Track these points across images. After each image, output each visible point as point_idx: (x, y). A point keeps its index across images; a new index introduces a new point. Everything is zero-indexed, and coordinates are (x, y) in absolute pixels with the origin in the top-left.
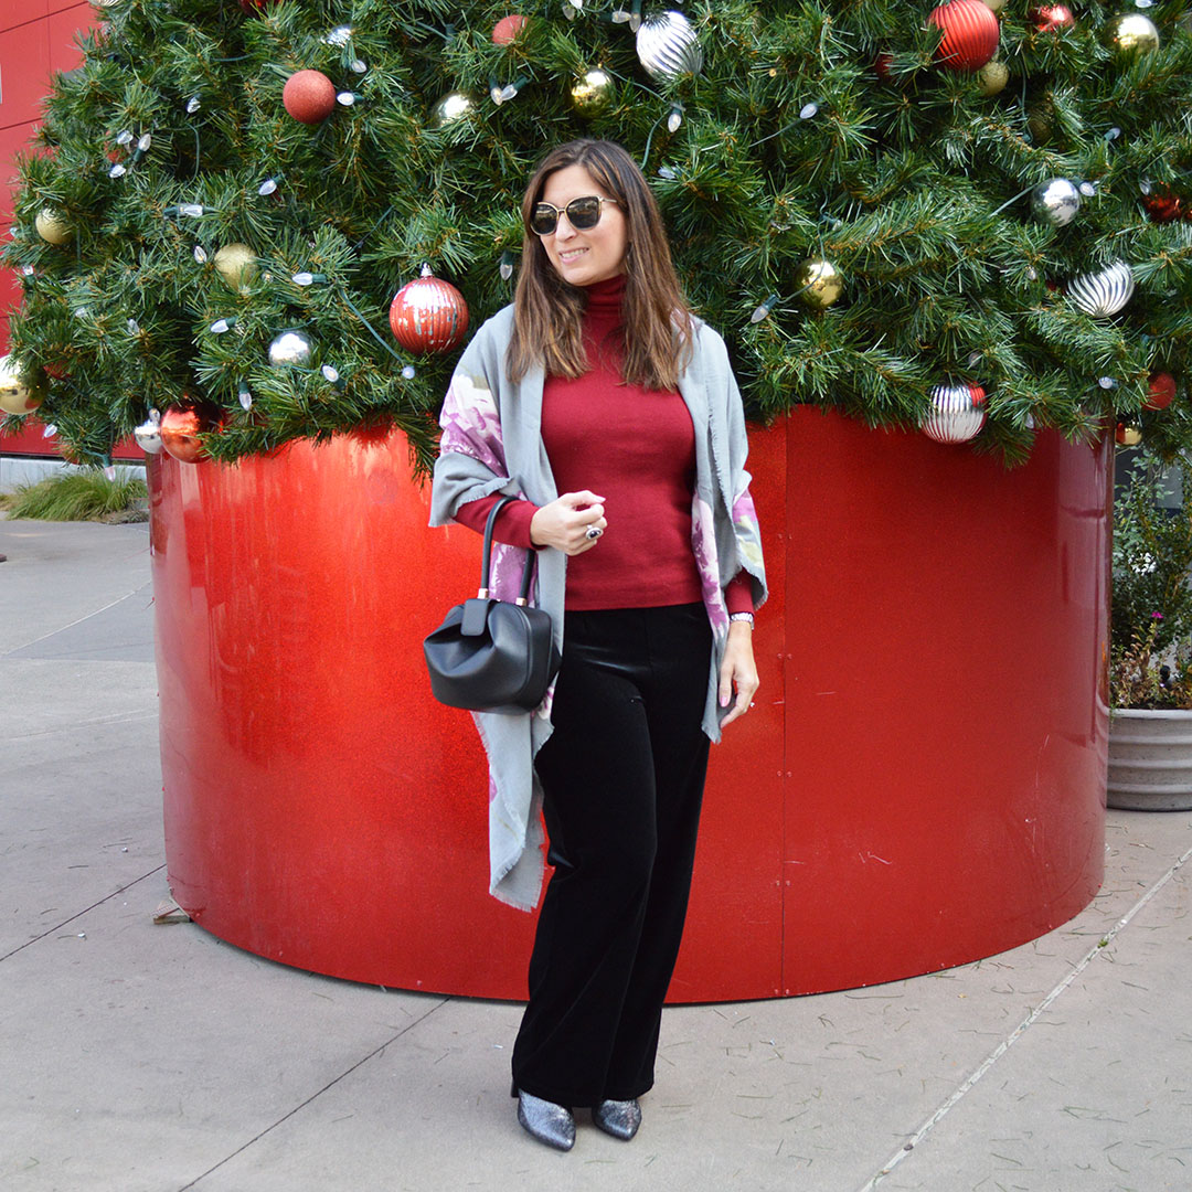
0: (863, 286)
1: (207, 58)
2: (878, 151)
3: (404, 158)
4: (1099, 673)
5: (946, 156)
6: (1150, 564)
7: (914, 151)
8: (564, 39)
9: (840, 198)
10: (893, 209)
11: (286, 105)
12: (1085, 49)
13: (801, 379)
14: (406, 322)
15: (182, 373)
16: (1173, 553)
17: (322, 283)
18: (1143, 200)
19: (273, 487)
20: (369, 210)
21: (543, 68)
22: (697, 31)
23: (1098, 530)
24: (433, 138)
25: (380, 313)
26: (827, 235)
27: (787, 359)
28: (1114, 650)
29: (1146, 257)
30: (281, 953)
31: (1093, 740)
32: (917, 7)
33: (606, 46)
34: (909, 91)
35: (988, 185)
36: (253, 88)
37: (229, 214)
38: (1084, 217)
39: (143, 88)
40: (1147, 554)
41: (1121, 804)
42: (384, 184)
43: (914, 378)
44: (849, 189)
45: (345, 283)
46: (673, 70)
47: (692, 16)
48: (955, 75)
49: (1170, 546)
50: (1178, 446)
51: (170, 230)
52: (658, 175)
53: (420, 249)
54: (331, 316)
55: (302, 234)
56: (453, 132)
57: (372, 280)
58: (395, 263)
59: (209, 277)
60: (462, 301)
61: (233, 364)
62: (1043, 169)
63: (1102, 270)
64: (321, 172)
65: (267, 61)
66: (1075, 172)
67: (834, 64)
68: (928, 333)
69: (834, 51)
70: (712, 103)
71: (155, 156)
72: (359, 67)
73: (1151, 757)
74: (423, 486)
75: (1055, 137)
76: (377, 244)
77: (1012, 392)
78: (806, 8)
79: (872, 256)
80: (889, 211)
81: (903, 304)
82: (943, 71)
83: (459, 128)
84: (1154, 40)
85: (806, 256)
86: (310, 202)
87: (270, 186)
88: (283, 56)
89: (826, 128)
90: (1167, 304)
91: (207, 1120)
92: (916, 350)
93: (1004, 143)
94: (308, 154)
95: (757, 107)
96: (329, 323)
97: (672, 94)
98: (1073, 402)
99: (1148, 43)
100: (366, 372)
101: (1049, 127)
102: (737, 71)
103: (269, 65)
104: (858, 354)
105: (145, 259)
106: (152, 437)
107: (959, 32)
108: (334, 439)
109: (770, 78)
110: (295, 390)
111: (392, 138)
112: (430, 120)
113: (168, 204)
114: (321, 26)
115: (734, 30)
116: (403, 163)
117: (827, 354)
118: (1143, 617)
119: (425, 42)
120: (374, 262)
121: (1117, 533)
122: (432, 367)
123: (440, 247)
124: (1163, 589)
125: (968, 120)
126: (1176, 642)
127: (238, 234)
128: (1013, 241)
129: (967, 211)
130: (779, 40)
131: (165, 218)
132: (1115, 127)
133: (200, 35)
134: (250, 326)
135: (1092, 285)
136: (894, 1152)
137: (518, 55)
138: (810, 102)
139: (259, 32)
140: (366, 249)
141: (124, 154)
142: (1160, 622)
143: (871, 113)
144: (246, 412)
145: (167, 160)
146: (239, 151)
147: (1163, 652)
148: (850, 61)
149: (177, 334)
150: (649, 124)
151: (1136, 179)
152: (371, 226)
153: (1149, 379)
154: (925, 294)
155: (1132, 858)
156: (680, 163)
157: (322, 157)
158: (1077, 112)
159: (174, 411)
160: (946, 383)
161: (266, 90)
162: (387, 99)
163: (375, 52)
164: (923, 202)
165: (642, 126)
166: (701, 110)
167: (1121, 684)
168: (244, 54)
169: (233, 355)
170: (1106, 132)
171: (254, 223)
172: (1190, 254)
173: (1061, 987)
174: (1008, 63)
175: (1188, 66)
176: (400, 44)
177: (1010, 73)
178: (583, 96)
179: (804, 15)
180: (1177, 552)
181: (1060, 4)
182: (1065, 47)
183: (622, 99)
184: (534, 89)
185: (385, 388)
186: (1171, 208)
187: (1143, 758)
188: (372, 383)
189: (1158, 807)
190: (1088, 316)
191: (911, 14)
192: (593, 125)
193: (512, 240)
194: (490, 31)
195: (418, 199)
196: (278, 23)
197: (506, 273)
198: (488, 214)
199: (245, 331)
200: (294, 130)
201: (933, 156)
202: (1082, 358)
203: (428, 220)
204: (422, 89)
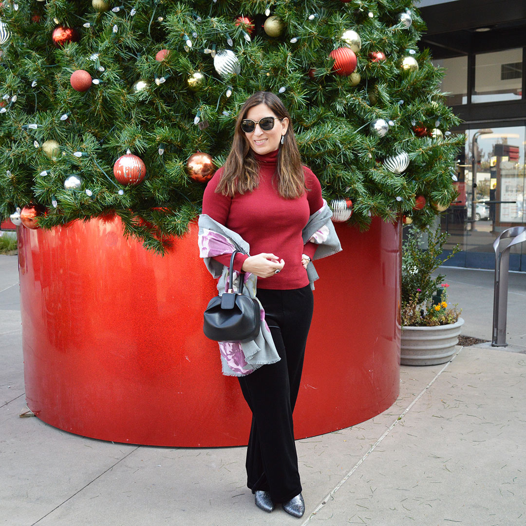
0: (304, 159)
1: (40, 65)
2: (310, 107)
3: (120, 106)
4: (397, 312)
5: (336, 109)
6: (416, 270)
7: (324, 107)
8: (184, 59)
9: (295, 124)
10: (316, 129)
11: (71, 84)
12: (390, 70)
14: (120, 172)
15: (29, 193)
16: (425, 266)
17: (86, 156)
18: (413, 128)
20: (106, 127)
21: (176, 71)
22: (238, 57)
23: (396, 257)
24: (132, 98)
25: (110, 168)
28: (403, 304)
29: (414, 150)
30: (71, 429)
31: (395, 338)
32: (325, 50)
33: (201, 62)
34: (322, 83)
35: (353, 121)
36: (59, 77)
37: (48, 128)
38: (390, 134)
39: (14, 77)
40: (415, 266)
41: (406, 364)
42: (112, 117)
44: (298, 121)
45: (95, 156)
46: (229, 73)
47: (236, 52)
48: (340, 78)
49: (423, 263)
50: (426, 224)
51: (25, 134)
52: (222, 114)
53: (126, 143)
54: (89, 169)
55: (78, 136)
56: (140, 96)
57: (107, 155)
58: (116, 149)
59: (40, 154)
60: (143, 164)
61: (49, 189)
63: (397, 155)
64: (86, 111)
65: (64, 67)
66: (387, 116)
67: (293, 72)
68: (330, 179)
69: (293, 66)
70: (244, 86)
71: (19, 104)
72: (102, 69)
73: (417, 345)
74: (127, 238)
75: (380, 103)
76: (109, 141)
77: (362, 202)
78: (282, 49)
79: (307, 148)
80: (314, 131)
81: (320, 167)
82: (335, 76)
83: (142, 94)
84: (416, 67)
86: (82, 124)
87: (65, 117)
88: (71, 65)
89: (289, 97)
90: (423, 168)
91: (38, 499)
92: (325, 185)
93: (359, 105)
94: (81, 104)
95: (262, 88)
96: (89, 172)
97: (228, 82)
98: (386, 206)
99: (415, 67)
100: (104, 192)
101: (376, 99)
102: (254, 74)
105: (14, 146)
106: (17, 219)
107: (342, 61)
108: (91, 220)
109: (267, 76)
110: (75, 199)
111: (115, 98)
112: (130, 91)
113: (24, 124)
114: (87, 53)
115: (253, 57)
116: (119, 108)
118: (413, 291)
119: (129, 60)
120: (108, 148)
121: (403, 258)
122: (131, 190)
123: (134, 142)
124: (421, 280)
125: (345, 95)
126: (426, 300)
127: (52, 136)
128: (363, 143)
129: (345, 131)
130: (271, 61)
131: (23, 129)
132: (402, 99)
133: (37, 55)
134: (56, 173)
135: (393, 161)
136: (318, 505)
137: (166, 65)
138: (283, 86)
139: (61, 54)
140: (104, 143)
141: (6, 104)
142: (420, 292)
143: (307, 91)
144: (55, 209)
145: (24, 106)
146: (53, 102)
147: (421, 304)
148: (299, 71)
149: (27, 177)
150: (219, 94)
151: (410, 120)
152: (107, 133)
153: (416, 197)
154: (329, 163)
155: (410, 384)
156: (231, 109)
157: (86, 105)
158: (387, 93)
159: (26, 208)
160: (337, 199)
161: (64, 78)
162: (113, 82)
163: (108, 63)
165: (216, 95)
166: (240, 89)
167: (405, 317)
168: (55, 64)
169: (49, 185)
170: (399, 101)
171: (58, 131)
172: (430, 150)
173: (383, 436)
174: (361, 74)
175: (429, 77)
176: (119, 60)
177: (361, 78)
178: (192, 82)
179: (280, 52)
180: (426, 265)
181: (381, 51)
182: (383, 68)
183: (208, 84)
184: (173, 79)
185: (111, 199)
186: (423, 131)
187: (414, 345)
188: (106, 196)
189: (420, 364)
190: (392, 173)
191: (322, 53)
192: (196, 94)
193: (163, 139)
194: (155, 55)
195: (126, 123)
196: (69, 51)
197: (161, 153)
198: (154, 129)
199: (54, 175)
200: (75, 94)
201: (332, 109)
202: (390, 189)
203: (129, 131)
204: (128, 79)
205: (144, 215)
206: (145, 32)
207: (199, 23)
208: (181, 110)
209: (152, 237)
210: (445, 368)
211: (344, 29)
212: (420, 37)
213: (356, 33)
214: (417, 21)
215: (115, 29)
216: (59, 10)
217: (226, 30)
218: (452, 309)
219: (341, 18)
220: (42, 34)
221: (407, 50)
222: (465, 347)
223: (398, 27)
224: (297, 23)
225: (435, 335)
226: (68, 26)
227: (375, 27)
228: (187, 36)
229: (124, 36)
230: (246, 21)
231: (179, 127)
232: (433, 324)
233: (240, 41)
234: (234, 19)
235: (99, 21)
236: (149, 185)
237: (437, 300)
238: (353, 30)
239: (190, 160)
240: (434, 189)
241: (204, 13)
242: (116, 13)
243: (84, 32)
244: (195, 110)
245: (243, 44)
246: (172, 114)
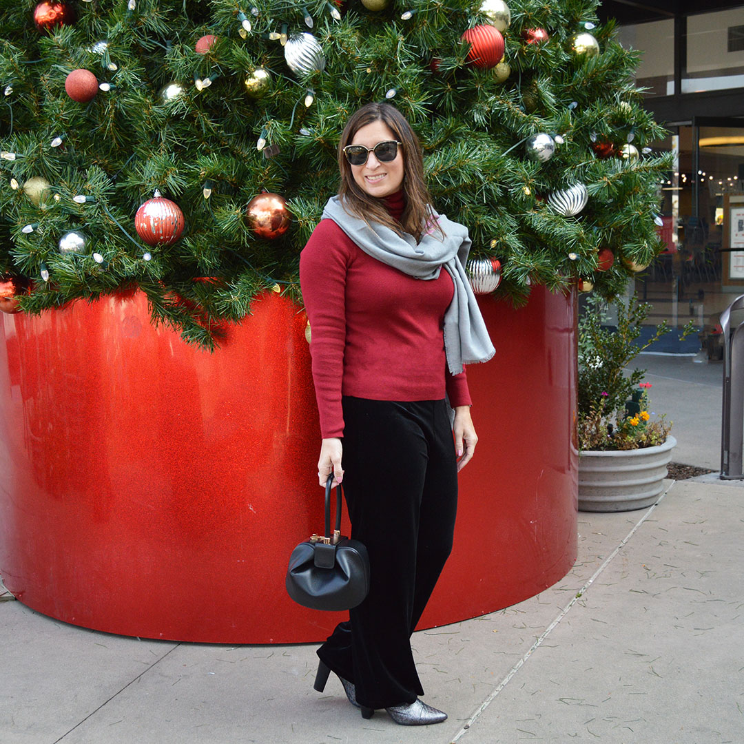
1: (17, 61)
2: (433, 117)
3: (142, 123)
4: (572, 429)
6: (600, 362)
7: (455, 117)
8: (240, 50)
10: (443, 153)
11: (67, 91)
12: (556, 56)
14: (145, 226)
15: (4, 258)
16: (613, 356)
17: (92, 202)
18: (592, 145)
19: (62, 326)
20: (120, 155)
21: (228, 68)
22: (321, 45)
23: (569, 342)
24: (161, 111)
25: (128, 220)
28: (579, 415)
29: (595, 180)
30: (74, 618)
31: (569, 469)
32: (455, 30)
33: (266, 53)
34: (451, 81)
35: (500, 137)
36: (46, 80)
37: (32, 158)
38: (557, 156)
40: (598, 357)
41: (586, 509)
42: (129, 140)
45: (106, 201)
46: (308, 69)
47: (318, 36)
48: (479, 71)
49: (611, 351)
50: (616, 293)
52: (299, 133)
53: (153, 181)
54: (98, 222)
55: (79, 171)
56: (172, 107)
57: (123, 199)
58: (137, 189)
59: (21, 198)
60: (180, 212)
61: (37, 252)
62: (532, 128)
63: (569, 188)
64: (90, 132)
65: (55, 64)
66: (552, 129)
67: (406, 65)
69: (406, 57)
70: (332, 89)
72: (113, 67)
73: (603, 480)
74: (157, 326)
75: (539, 108)
76: (126, 177)
77: (517, 263)
78: (388, 30)
79: (431, 181)
80: (440, 155)
81: (450, 209)
82: (471, 69)
83: (176, 105)
84: (596, 48)
86: (83, 151)
87: (57, 142)
88: (65, 60)
89: (402, 104)
90: (608, 207)
91: (30, 727)
93: (509, 112)
94: (81, 121)
95: (359, 91)
96: (96, 226)
97: (307, 83)
98: (554, 268)
99: (593, 50)
100: (121, 257)
101: (535, 102)
102: (346, 69)
103: (56, 66)
107: (481, 45)
108: (101, 298)
109: (367, 74)
110: (76, 268)
111: (135, 111)
112: (158, 100)
114: (88, 41)
115: (345, 44)
116: (141, 126)
118: (596, 395)
119: (153, 52)
120: (124, 188)
121: (579, 344)
122: (161, 253)
123: (165, 179)
124: (608, 378)
125: (487, 98)
126: (616, 409)
127: (38, 171)
128: (515, 171)
129: (487, 153)
130: (372, 50)
132: (574, 101)
133: (12, 47)
134: (47, 229)
135: (563, 197)
136: (458, 730)
137: (211, 60)
138: (392, 88)
139: (49, 45)
140: (119, 180)
142: (606, 397)
143: (429, 94)
144: (45, 282)
146: (38, 119)
147: (609, 416)
148: (415, 63)
149: (0, 234)
150: (294, 102)
151: (588, 133)
152: (122, 165)
153: (599, 254)
154: (463, 204)
155: (593, 542)
156: (313, 126)
157: (90, 123)
158: (552, 93)
160: (477, 258)
161: (55, 81)
162: (130, 87)
163: (122, 58)
164: (462, 149)
165: (289, 103)
166: (325, 93)
167: (584, 436)
168: (40, 59)
169: (36, 246)
170: (569, 104)
171: (48, 164)
172: (620, 177)
173: (555, 623)
174: (510, 63)
175: (618, 64)
176: (138, 53)
177: (511, 69)
178: (252, 85)
179: (387, 36)
180: (616, 356)
181: (540, 27)
182: (544, 53)
183: (277, 86)
184: (222, 81)
185: (132, 267)
186: (608, 150)
187: (599, 480)
188: (124, 264)
189: (608, 510)
190: (561, 216)
191: (451, 34)
192: (258, 102)
193: (211, 174)
194: (194, 44)
195: (151, 149)
196: (61, 40)
197: (207, 194)
198: (195, 157)
199: (43, 231)
200: (73, 106)
201: (466, 120)
202: (558, 241)
203: (158, 162)
204: (152, 80)
205: (182, 290)
206: (179, 8)
208: (236, 128)
209: (195, 323)
210: (647, 515)
212: (600, 1)
215: (132, 5)
217: (302, 3)
218: (657, 422)
220: (17, 12)
221: (581, 23)
222: (678, 481)
225: (631, 464)
228: (243, 14)
229: (146, 15)
231: (232, 153)
232: (629, 447)
233: (324, 20)
236: (189, 245)
237: (633, 409)
239: (252, 205)
240: (627, 240)
243: (83, 8)
244: (258, 127)
245: (329, 24)
246: (222, 133)
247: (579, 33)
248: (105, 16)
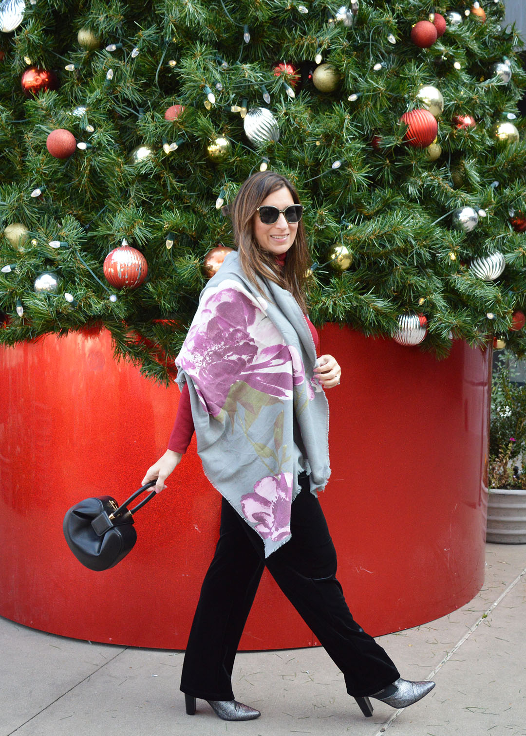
0: (363, 259)
1: (4, 120)
2: (372, 187)
3: (114, 180)
4: (483, 469)
5: (408, 192)
6: (509, 412)
7: (392, 188)
8: (204, 119)
9: (352, 212)
10: (380, 219)
11: (48, 147)
12: (482, 140)
13: (330, 310)
14: (113, 271)
16: (521, 406)
17: (65, 247)
18: (510, 220)
19: (33, 359)
20: (93, 208)
21: (193, 135)
22: (277, 119)
23: (484, 392)
24: (131, 170)
25: (98, 265)
26: (345, 232)
27: (323, 298)
28: (490, 457)
29: (512, 250)
30: (31, 622)
31: (480, 505)
32: (395, 112)
33: (227, 124)
34: (389, 156)
35: (430, 208)
36: (29, 137)
37: (14, 206)
38: (480, 227)
40: (507, 407)
41: (492, 540)
42: (102, 194)
43: (390, 310)
44: (357, 208)
45: (78, 247)
46: (264, 139)
47: (274, 111)
48: (415, 149)
49: (519, 402)
53: (121, 231)
54: (70, 265)
55: (55, 219)
56: (142, 167)
57: (94, 247)
58: (107, 238)
59: (1, 241)
60: (144, 260)
61: (14, 290)
62: (459, 202)
63: (489, 256)
64: (67, 185)
65: (38, 123)
66: (476, 204)
67: (351, 140)
68: (398, 286)
69: (351, 133)
70: (284, 158)
72: (90, 129)
73: (508, 515)
74: (119, 361)
75: (464, 184)
76: (97, 227)
77: (441, 320)
78: (337, 110)
79: (369, 244)
80: (378, 221)
81: (384, 270)
82: (408, 147)
83: (145, 165)
84: (517, 136)
85: (333, 242)
86: (60, 202)
87: (37, 192)
88: (47, 121)
89: (346, 174)
90: (522, 275)
92: (391, 295)
93: (439, 187)
94: (59, 175)
95: (309, 161)
96: (69, 269)
97: (262, 152)
98: (473, 326)
99: (514, 138)
100: (89, 298)
101: (462, 180)
102: (298, 142)
103: (39, 125)
104: (360, 296)
107: (417, 127)
108: (69, 334)
109: (316, 146)
110: (49, 306)
111: (108, 169)
112: (129, 160)
114: (69, 105)
115: (297, 119)
116: (113, 183)
117: (344, 296)
118: (505, 440)
119: (127, 117)
120: (96, 236)
121: (491, 395)
122: (126, 295)
123: (132, 230)
124: (516, 425)
125: (420, 173)
126: (522, 453)
127: (19, 218)
128: (443, 239)
129: (419, 222)
130: (321, 126)
132: (497, 181)
133: (1, 107)
134: (24, 269)
135: (483, 264)
136: (375, 733)
137: (179, 127)
138: (338, 160)
139: (34, 107)
140: (91, 229)
142: (514, 443)
143: (370, 167)
144: (20, 317)
146: (20, 172)
147: (515, 459)
148: (359, 139)
150: (250, 168)
151: (507, 208)
152: (94, 216)
153: (513, 314)
154: (396, 265)
155: (499, 569)
157: (67, 177)
158: (477, 172)
160: (406, 314)
161: (37, 139)
162: (105, 147)
163: (99, 121)
164: (397, 216)
165: (246, 168)
166: (279, 161)
167: (493, 476)
168: (25, 119)
169: (13, 285)
170: (491, 183)
171: (27, 212)
173: (463, 640)
174: (442, 145)
176: (113, 117)
177: (442, 150)
178: (214, 151)
179: (335, 114)
180: (523, 406)
181: (469, 114)
182: (472, 138)
183: (235, 153)
184: (187, 145)
185: (99, 307)
186: (524, 224)
187: (504, 515)
188: (92, 303)
189: (512, 542)
190: (481, 280)
191: (391, 116)
192: (219, 166)
193: (173, 227)
194: (163, 113)
195: (121, 203)
196: (45, 103)
197: (169, 245)
198: (160, 212)
199: (21, 272)
200: (52, 162)
201: (401, 192)
202: (478, 302)
203: (126, 215)
204: (125, 143)
205: (143, 330)
206: (151, 80)
207: (224, 70)
208: (198, 188)
209: (153, 360)
211: (422, 84)
212: (521, 95)
213: (437, 90)
214: (518, 74)
215: (110, 75)
216: (33, 45)
217: (262, 81)
219: (417, 69)
220: (7, 76)
221: (504, 113)
223: (493, 82)
224: (358, 74)
226: (44, 67)
227: (463, 81)
228: (208, 88)
229: (122, 84)
230: (288, 70)
231: (193, 210)
233: (280, 96)
234: (272, 66)
235: (87, 62)
236: (151, 289)
238: (433, 85)
239: (209, 256)
241: (232, 57)
242: (112, 53)
243: (66, 76)
244: (218, 188)
245: (285, 101)
246: (185, 193)
247: (502, 122)
248: (86, 84)
